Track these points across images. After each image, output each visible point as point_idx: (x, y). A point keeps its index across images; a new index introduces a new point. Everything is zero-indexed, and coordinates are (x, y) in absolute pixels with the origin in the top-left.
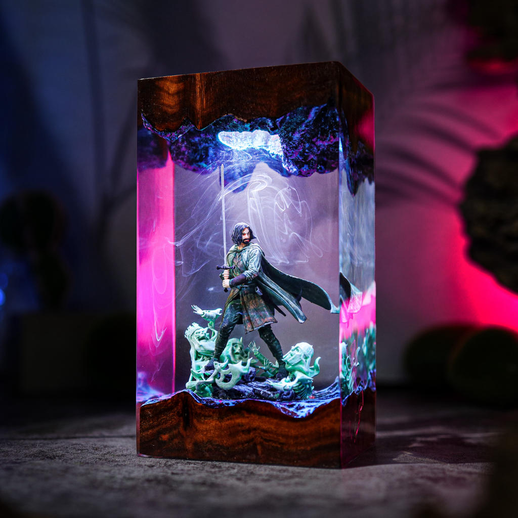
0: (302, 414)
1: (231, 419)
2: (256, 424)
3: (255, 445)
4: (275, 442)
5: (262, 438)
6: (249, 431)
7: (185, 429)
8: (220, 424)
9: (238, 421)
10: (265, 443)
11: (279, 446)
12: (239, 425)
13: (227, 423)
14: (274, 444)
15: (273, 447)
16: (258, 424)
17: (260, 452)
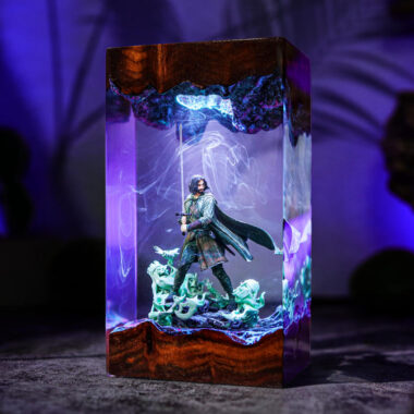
0: (250, 341)
1: (188, 345)
3: (209, 368)
4: (227, 365)
5: (216, 362)
6: (204, 356)
7: (148, 353)
8: (179, 349)
9: (195, 347)
10: (218, 366)
11: (230, 369)
12: (195, 351)
13: (185, 348)
14: (225, 367)
16: (212, 349)
17: (213, 373)
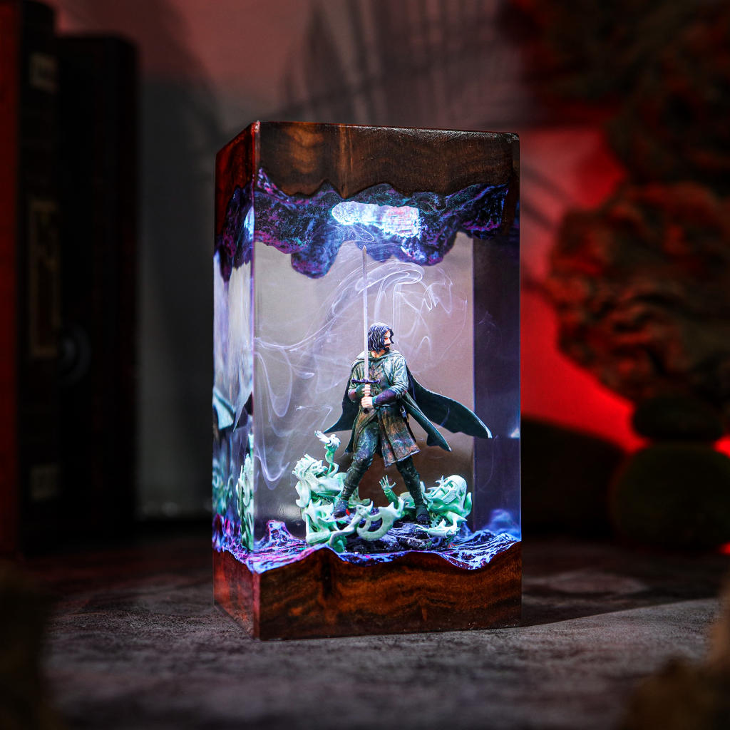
1: (388, 578)
2: (420, 582)
3: (419, 608)
4: (445, 603)
5: (428, 599)
6: (411, 592)
7: (325, 596)
8: (373, 586)
9: (397, 580)
10: (432, 605)
11: (450, 607)
12: (399, 586)
13: (383, 583)
14: (443, 605)
15: (441, 608)
16: (422, 581)
17: (425, 617)
